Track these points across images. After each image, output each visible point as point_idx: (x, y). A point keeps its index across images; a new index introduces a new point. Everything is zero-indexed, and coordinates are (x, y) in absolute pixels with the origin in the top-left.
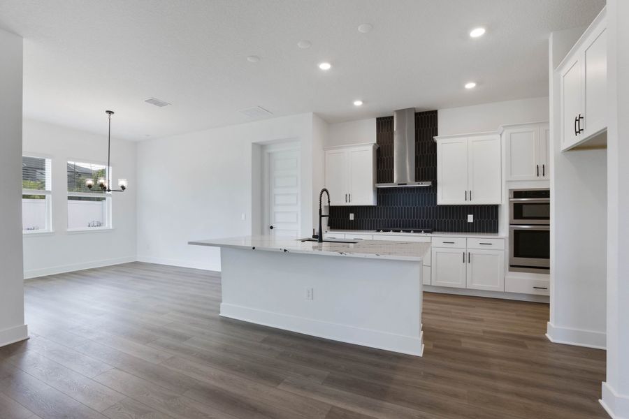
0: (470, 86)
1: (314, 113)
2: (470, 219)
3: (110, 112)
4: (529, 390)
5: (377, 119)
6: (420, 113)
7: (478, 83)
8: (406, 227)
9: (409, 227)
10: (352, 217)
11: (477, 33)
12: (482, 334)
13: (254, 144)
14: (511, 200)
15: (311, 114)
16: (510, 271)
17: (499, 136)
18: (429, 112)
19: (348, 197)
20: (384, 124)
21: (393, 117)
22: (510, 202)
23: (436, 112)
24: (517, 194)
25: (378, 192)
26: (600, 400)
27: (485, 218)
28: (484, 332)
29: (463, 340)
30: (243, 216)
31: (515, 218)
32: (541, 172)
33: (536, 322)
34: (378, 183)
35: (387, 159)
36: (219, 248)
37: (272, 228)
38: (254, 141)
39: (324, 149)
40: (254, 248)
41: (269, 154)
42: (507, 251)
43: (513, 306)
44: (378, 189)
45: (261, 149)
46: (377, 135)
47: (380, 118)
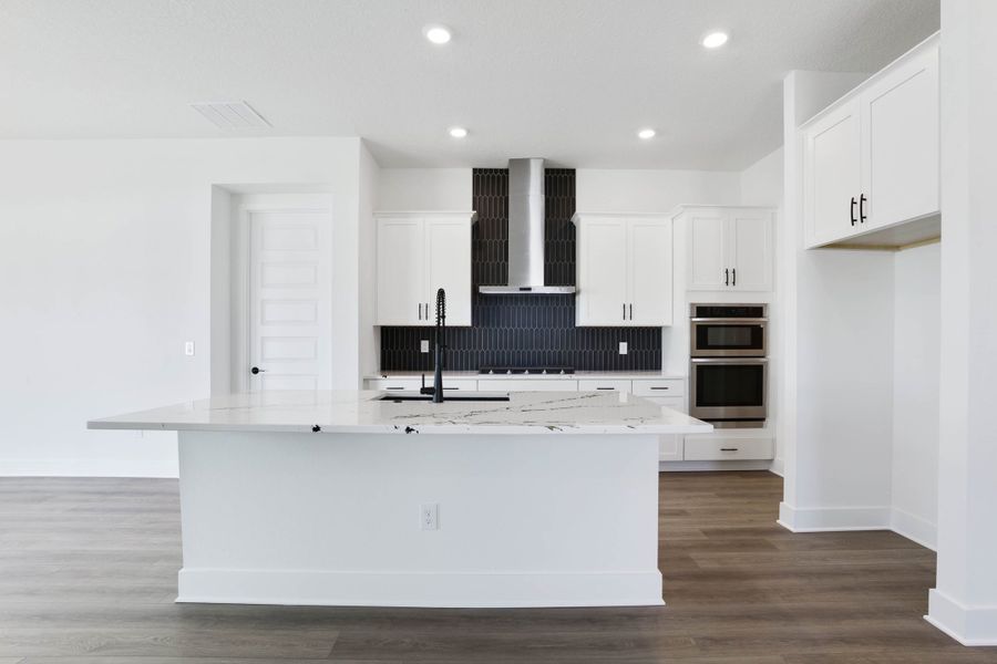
0: (647, 134)
1: (363, 139)
2: (623, 348)
4: (847, 627)
5: (475, 170)
6: (553, 170)
7: (659, 132)
8: (534, 365)
9: (539, 365)
10: (425, 346)
11: (715, 40)
12: (705, 538)
13: (217, 188)
14: (694, 320)
15: (356, 141)
17: (670, 222)
18: (563, 171)
19: (424, 309)
20: (487, 182)
21: (508, 171)
22: (692, 322)
23: (573, 171)
24: (702, 311)
25: (476, 302)
26: (925, 617)
27: (643, 348)
28: (706, 533)
29: (693, 555)
32: (731, 280)
33: (749, 503)
35: (491, 243)
36: (174, 434)
37: (255, 371)
38: (219, 181)
39: (373, 214)
40: (317, 429)
41: (250, 214)
42: (688, 397)
43: (701, 482)
45: (231, 200)
46: (474, 199)
47: (480, 170)
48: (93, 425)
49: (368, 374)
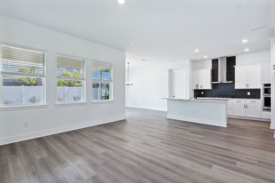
0: (247, 50)
1: (190, 60)
2: (249, 94)
3: (128, 63)
5: (212, 60)
6: (229, 57)
7: (250, 49)
9: (224, 96)
10: (202, 93)
13: (169, 70)
14: (264, 87)
15: (189, 60)
16: (263, 111)
17: (260, 65)
18: (232, 57)
19: (202, 86)
20: (215, 62)
21: (218, 59)
23: (235, 57)
25: (212, 85)
27: (255, 93)
30: (165, 92)
31: (265, 93)
34: (212, 82)
35: (216, 73)
37: (174, 96)
38: (169, 69)
39: (192, 71)
41: (173, 73)
42: (262, 104)
44: (212, 84)
45: (171, 71)
46: (212, 65)
47: (213, 60)
48: (162, 98)
49: (191, 97)
